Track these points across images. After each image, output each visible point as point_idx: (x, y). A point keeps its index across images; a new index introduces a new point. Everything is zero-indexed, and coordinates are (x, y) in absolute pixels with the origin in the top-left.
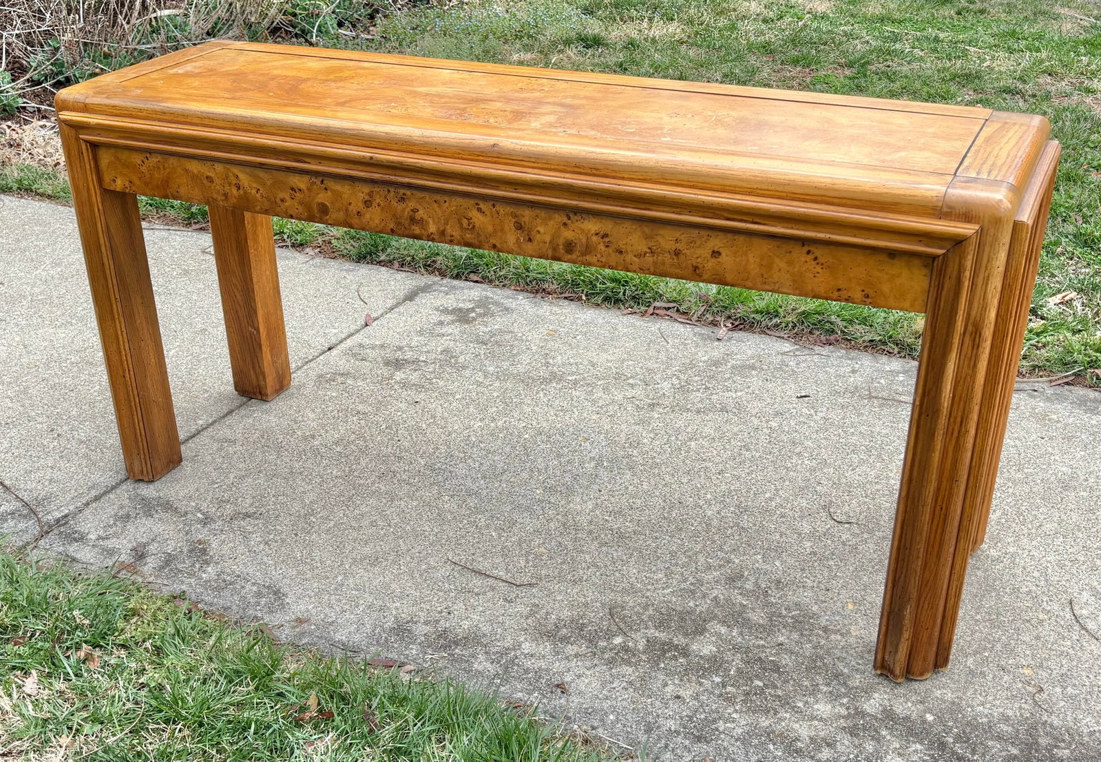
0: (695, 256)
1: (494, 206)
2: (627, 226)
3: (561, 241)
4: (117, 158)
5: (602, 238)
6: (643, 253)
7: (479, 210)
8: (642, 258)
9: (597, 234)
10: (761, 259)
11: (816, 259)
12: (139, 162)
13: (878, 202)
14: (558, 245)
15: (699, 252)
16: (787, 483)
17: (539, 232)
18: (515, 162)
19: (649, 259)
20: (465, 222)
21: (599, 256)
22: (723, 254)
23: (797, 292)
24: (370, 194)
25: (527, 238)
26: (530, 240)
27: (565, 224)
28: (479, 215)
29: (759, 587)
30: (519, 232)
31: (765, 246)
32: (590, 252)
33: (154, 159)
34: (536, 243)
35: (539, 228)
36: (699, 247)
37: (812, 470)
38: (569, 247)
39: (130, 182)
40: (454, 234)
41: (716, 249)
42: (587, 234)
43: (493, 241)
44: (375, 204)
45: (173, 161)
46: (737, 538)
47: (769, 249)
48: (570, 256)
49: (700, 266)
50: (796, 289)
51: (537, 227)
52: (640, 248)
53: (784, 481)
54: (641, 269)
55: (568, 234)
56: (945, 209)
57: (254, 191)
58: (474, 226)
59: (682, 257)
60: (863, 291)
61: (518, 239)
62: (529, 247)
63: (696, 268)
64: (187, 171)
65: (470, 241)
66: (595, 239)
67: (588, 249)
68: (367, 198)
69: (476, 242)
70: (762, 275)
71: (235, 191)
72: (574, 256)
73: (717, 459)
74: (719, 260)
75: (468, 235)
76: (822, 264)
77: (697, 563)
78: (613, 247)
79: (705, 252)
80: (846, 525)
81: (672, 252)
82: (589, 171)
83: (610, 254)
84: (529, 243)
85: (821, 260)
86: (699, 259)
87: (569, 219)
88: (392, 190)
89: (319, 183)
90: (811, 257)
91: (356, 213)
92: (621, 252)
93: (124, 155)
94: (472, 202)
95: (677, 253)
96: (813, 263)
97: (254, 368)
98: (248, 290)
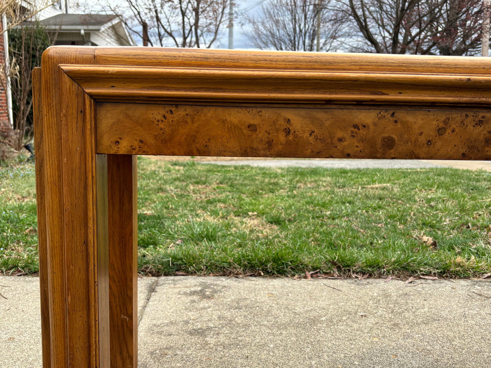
4: (128, 116)
12: (160, 117)
24: (446, 122)
33: (181, 112)
39: (141, 141)
44: (449, 131)
45: (210, 112)
57: (307, 135)
64: (224, 122)
68: (441, 125)
71: (282, 137)
88: (471, 114)
89: (389, 116)
91: (426, 142)
93: (138, 111)
97: (121, 353)
98: (126, 279)
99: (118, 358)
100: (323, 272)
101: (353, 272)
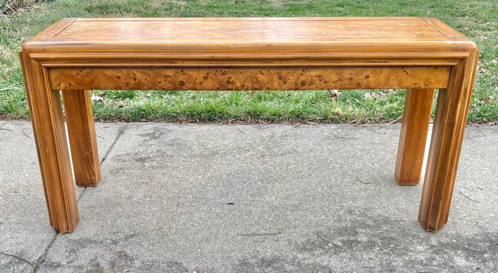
0: (359, 79)
1: (269, 71)
2: (330, 71)
3: (300, 81)
4: (62, 74)
5: (318, 77)
6: (336, 81)
7: (262, 74)
8: (335, 83)
9: (316, 76)
10: (385, 77)
11: (407, 73)
12: (76, 74)
13: (432, 49)
14: (298, 83)
15: (360, 77)
16: (336, 174)
17: (289, 79)
18: (280, 51)
19: (339, 83)
20: (254, 80)
21: (316, 85)
22: (370, 77)
23: (400, 87)
24: (207, 74)
25: (284, 82)
26: (285, 83)
27: (302, 74)
28: (261, 76)
29: (361, 212)
30: (280, 80)
31: (386, 71)
32: (313, 84)
33: (85, 72)
34: (287, 84)
35: (289, 78)
36: (360, 75)
37: (341, 168)
38: (303, 83)
39: (69, 84)
40: (248, 85)
41: (367, 75)
42: (311, 77)
43: (267, 86)
44: (209, 78)
45: (98, 71)
46: (337, 197)
47: (389, 72)
48: (303, 87)
49: (360, 83)
50: (399, 86)
51: (288, 77)
52: (335, 79)
53: (335, 174)
54: (335, 88)
55: (302, 78)
56: (456, 48)
57: (144, 80)
58: (258, 81)
59: (353, 80)
60: (425, 83)
61: (279, 83)
62: (285, 86)
63: (358, 84)
64: (105, 75)
65: (256, 87)
66: (315, 78)
67: (312, 83)
68: (205, 75)
69: (259, 87)
70: (386, 83)
71: (133, 81)
72: (305, 87)
73: (304, 171)
74: (368, 79)
75: (256, 85)
76: (410, 75)
77: (332, 210)
78: (323, 81)
79: (362, 77)
80: (369, 184)
81: (348, 79)
82: (314, 51)
83: (321, 84)
84: (285, 84)
85: (409, 74)
86: (360, 80)
87: (304, 71)
88: (219, 70)
89: (180, 71)
90: (406, 73)
91: (199, 83)
92: (326, 82)
93: (66, 72)
94: (258, 70)
95: (351, 79)
96: (406, 75)
97: (89, 172)
98: (86, 135)
99: (87, 174)
100: (240, 120)
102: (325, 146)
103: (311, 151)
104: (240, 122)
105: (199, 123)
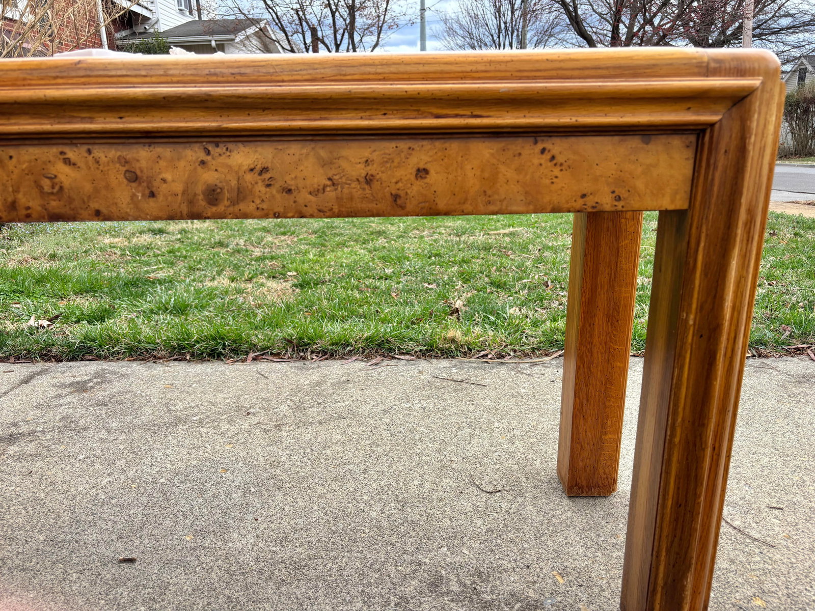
0: (394, 180)
1: (89, 152)
2: (295, 150)
3: (200, 189)
5: (260, 173)
6: (321, 187)
7: (67, 162)
8: (320, 195)
9: (252, 170)
10: (482, 171)
11: (553, 158)
13: (629, 68)
14: (195, 195)
15: (400, 173)
16: (426, 467)
17: (164, 181)
18: (115, 79)
19: (331, 194)
20: (46, 184)
21: (258, 201)
22: (432, 172)
23: (531, 207)
25: (147, 192)
26: (152, 195)
27: (203, 163)
28: (66, 169)
30: (134, 185)
31: (484, 150)
32: (244, 198)
34: (161, 198)
35: (164, 175)
36: (398, 167)
37: (439, 451)
38: (213, 195)
40: (30, 204)
41: (422, 166)
42: (237, 173)
43: (94, 205)
46: (413, 534)
47: (492, 155)
48: (214, 209)
49: (402, 193)
50: (529, 204)
51: (160, 173)
52: (316, 180)
53: (422, 466)
54: (320, 211)
55: (209, 177)
56: (713, 65)
58: (61, 188)
59: (376, 185)
60: (613, 192)
61: (133, 196)
62: (151, 205)
63: (396, 197)
65: (57, 211)
66: (249, 177)
67: (241, 195)
69: (66, 211)
70: (485, 192)
72: (221, 208)
73: (356, 460)
74: (426, 181)
75: (53, 203)
76: (561, 165)
77: (389, 577)
78: (277, 186)
79: (406, 173)
80: (498, 494)
81: (362, 180)
82: (231, 78)
83: (273, 196)
84: (152, 200)
85: (560, 159)
86: (400, 185)
87: (208, 153)
90: (547, 156)
92: (289, 191)
94: (54, 150)
95: (369, 180)
96: (549, 164)
100: (272, 354)
101: (312, 352)
102: (418, 401)
103: (385, 412)
104: (271, 358)
105: (189, 361)
